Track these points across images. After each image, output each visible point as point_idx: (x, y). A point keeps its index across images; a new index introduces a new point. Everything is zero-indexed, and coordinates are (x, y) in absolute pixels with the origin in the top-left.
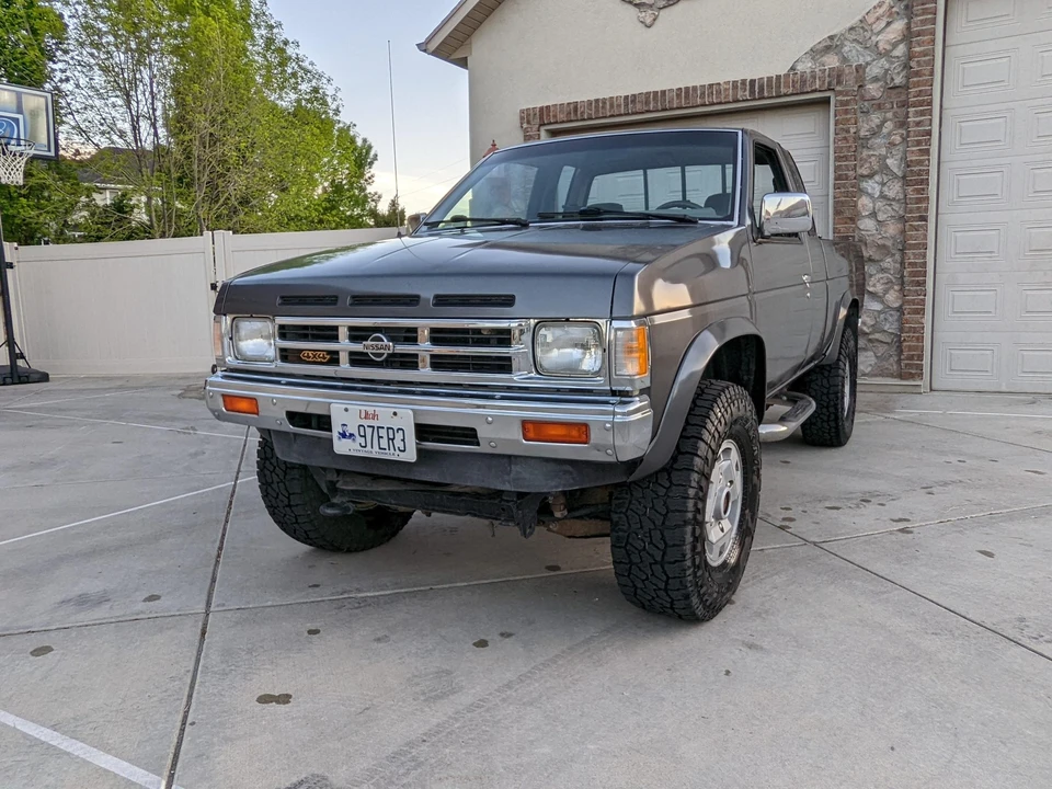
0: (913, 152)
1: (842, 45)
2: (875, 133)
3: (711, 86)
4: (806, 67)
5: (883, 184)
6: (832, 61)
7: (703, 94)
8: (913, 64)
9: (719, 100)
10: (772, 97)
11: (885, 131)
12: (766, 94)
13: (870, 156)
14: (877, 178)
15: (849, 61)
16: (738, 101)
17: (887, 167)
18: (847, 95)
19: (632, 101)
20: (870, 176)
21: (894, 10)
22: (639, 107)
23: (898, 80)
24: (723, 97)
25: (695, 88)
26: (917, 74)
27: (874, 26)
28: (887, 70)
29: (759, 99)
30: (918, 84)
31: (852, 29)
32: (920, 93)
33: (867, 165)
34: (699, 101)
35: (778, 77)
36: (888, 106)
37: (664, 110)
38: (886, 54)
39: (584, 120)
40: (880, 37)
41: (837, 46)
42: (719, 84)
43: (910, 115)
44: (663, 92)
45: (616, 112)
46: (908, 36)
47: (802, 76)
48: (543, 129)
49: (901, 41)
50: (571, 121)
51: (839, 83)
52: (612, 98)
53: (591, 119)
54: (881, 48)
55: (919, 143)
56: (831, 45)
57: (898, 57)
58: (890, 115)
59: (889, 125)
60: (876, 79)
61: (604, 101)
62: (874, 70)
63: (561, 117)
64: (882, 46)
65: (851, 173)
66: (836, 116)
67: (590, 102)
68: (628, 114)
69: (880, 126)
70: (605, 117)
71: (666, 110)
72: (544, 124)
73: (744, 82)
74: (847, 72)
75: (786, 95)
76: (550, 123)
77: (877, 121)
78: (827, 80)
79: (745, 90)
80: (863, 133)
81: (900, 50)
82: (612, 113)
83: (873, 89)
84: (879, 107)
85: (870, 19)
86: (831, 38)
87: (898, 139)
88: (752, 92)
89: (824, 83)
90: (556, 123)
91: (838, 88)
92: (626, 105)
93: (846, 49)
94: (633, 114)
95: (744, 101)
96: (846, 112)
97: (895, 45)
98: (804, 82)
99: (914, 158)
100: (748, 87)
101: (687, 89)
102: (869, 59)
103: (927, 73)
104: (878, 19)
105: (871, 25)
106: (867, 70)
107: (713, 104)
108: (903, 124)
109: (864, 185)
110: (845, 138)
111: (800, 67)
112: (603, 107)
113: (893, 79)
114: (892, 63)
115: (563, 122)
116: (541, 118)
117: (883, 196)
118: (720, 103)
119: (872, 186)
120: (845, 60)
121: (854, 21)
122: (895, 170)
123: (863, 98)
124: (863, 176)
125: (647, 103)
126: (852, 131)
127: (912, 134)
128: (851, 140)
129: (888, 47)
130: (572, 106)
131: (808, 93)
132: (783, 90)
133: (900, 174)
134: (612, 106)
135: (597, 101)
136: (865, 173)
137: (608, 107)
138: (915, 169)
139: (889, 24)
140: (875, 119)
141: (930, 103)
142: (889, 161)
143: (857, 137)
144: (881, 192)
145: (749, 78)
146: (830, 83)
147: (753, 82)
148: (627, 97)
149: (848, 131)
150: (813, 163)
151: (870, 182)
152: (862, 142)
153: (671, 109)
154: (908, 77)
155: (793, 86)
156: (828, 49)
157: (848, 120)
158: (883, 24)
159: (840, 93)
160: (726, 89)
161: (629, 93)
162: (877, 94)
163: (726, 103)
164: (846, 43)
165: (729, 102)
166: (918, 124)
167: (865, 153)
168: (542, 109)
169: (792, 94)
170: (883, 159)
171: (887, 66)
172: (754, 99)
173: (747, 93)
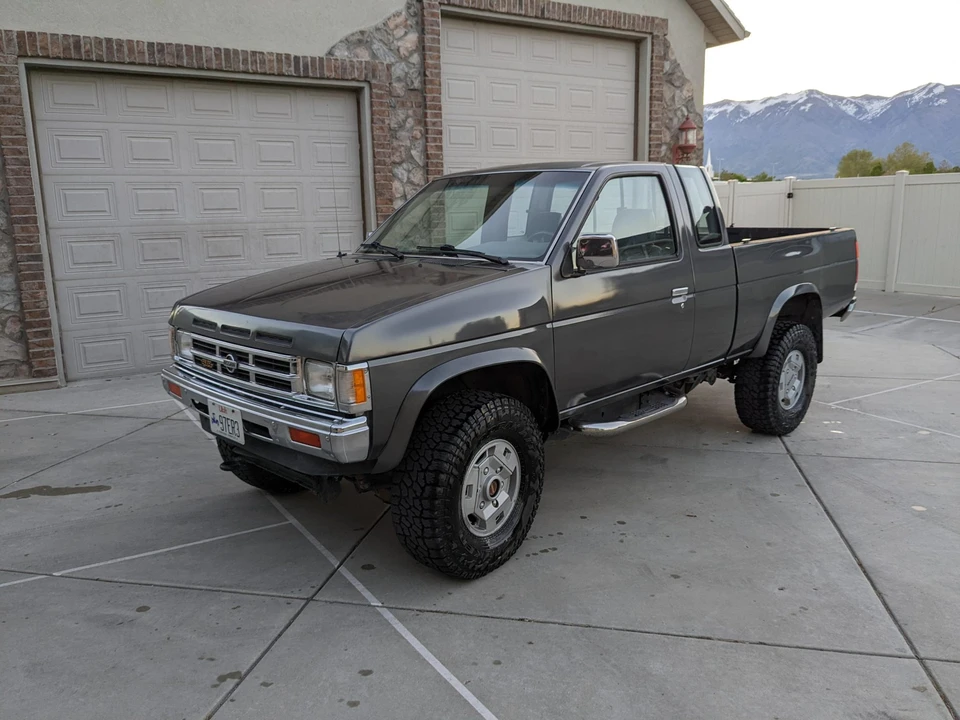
0: (432, 147)
1: (372, 43)
2: (401, 126)
3: (254, 53)
4: (342, 54)
5: (409, 171)
6: (364, 56)
7: (245, 61)
8: (427, 73)
9: (263, 71)
10: (317, 78)
11: (408, 125)
12: (311, 74)
13: (400, 146)
14: (405, 165)
15: (378, 58)
16: (284, 75)
17: (412, 157)
18: (380, 89)
19: (159, 51)
20: (400, 164)
21: (409, 22)
22: (168, 60)
23: (417, 84)
24: (267, 68)
25: (236, 52)
26: (431, 82)
27: (395, 32)
28: (407, 74)
29: (305, 77)
30: (432, 91)
31: (378, 29)
32: (433, 99)
33: (398, 154)
34: (242, 67)
35: (321, 59)
36: (409, 104)
37: (200, 69)
38: (405, 59)
39: (91, 61)
40: (400, 44)
41: (367, 42)
42: (263, 53)
43: (428, 115)
44: (199, 49)
45: (137, 61)
46: (422, 48)
47: (342, 63)
48: (22, 62)
49: (415, 51)
50: (70, 59)
51: (374, 76)
52: (130, 42)
53: (102, 62)
54: (402, 53)
55: (435, 140)
56: (361, 40)
57: (414, 64)
58: (410, 112)
59: (410, 121)
60: (399, 79)
61: (120, 43)
62: (399, 70)
63: (54, 51)
64: (401, 50)
65: (387, 160)
66: (372, 105)
67: (98, 41)
68: (155, 65)
69: (405, 121)
70: (123, 63)
71: (203, 69)
72: (26, 56)
73: (288, 56)
74: (380, 68)
75: (328, 79)
76: (38, 56)
77: (403, 117)
78: (364, 72)
79: (290, 66)
80: (392, 126)
81: (415, 59)
82: (132, 60)
83: (399, 88)
84: (403, 104)
85: (392, 25)
86: (362, 33)
87: (419, 135)
88: (297, 68)
89: (361, 72)
90: (47, 57)
91: (373, 82)
92: (152, 54)
93: (375, 47)
94: (161, 66)
95: (289, 76)
96: (381, 104)
97: (411, 53)
98: (344, 69)
99: (433, 152)
100: (293, 64)
101: (227, 51)
102: (393, 60)
103: (437, 83)
104: (397, 26)
105: (392, 30)
106: (393, 69)
107: (255, 73)
108: (422, 121)
109: (396, 170)
110: (382, 128)
111: (338, 54)
112: (119, 51)
113: (412, 83)
114: (410, 68)
115: (59, 58)
116: (21, 45)
117: (410, 182)
118: (265, 74)
119: (400, 171)
120: (374, 56)
121: (379, 22)
122: (418, 160)
123: (390, 94)
124: (394, 163)
125: (179, 56)
126: (387, 122)
127: (430, 132)
128: (386, 130)
129: (407, 54)
130: (71, 40)
131: (347, 80)
132: (327, 74)
133: (421, 164)
134: (131, 51)
135: (109, 41)
136: (397, 161)
137: (126, 50)
138: (434, 161)
139: (406, 33)
140: (401, 114)
141: (440, 109)
142: (413, 152)
143: (390, 129)
144: (408, 178)
145: (293, 54)
146: (366, 75)
147: (297, 58)
148: (151, 45)
149: (383, 122)
150: (344, 146)
151: (400, 168)
152: (393, 133)
153: (209, 69)
154: (424, 83)
155: (336, 71)
156: (360, 41)
157: (384, 112)
158: (402, 33)
159: (376, 86)
160: (270, 61)
161: (155, 40)
162: (402, 94)
163: (270, 74)
164: (374, 41)
165: (273, 74)
166: (434, 124)
167: (395, 143)
168: (21, 35)
169: (334, 79)
170: (408, 150)
171: (406, 70)
172: (299, 77)
173: (292, 69)
